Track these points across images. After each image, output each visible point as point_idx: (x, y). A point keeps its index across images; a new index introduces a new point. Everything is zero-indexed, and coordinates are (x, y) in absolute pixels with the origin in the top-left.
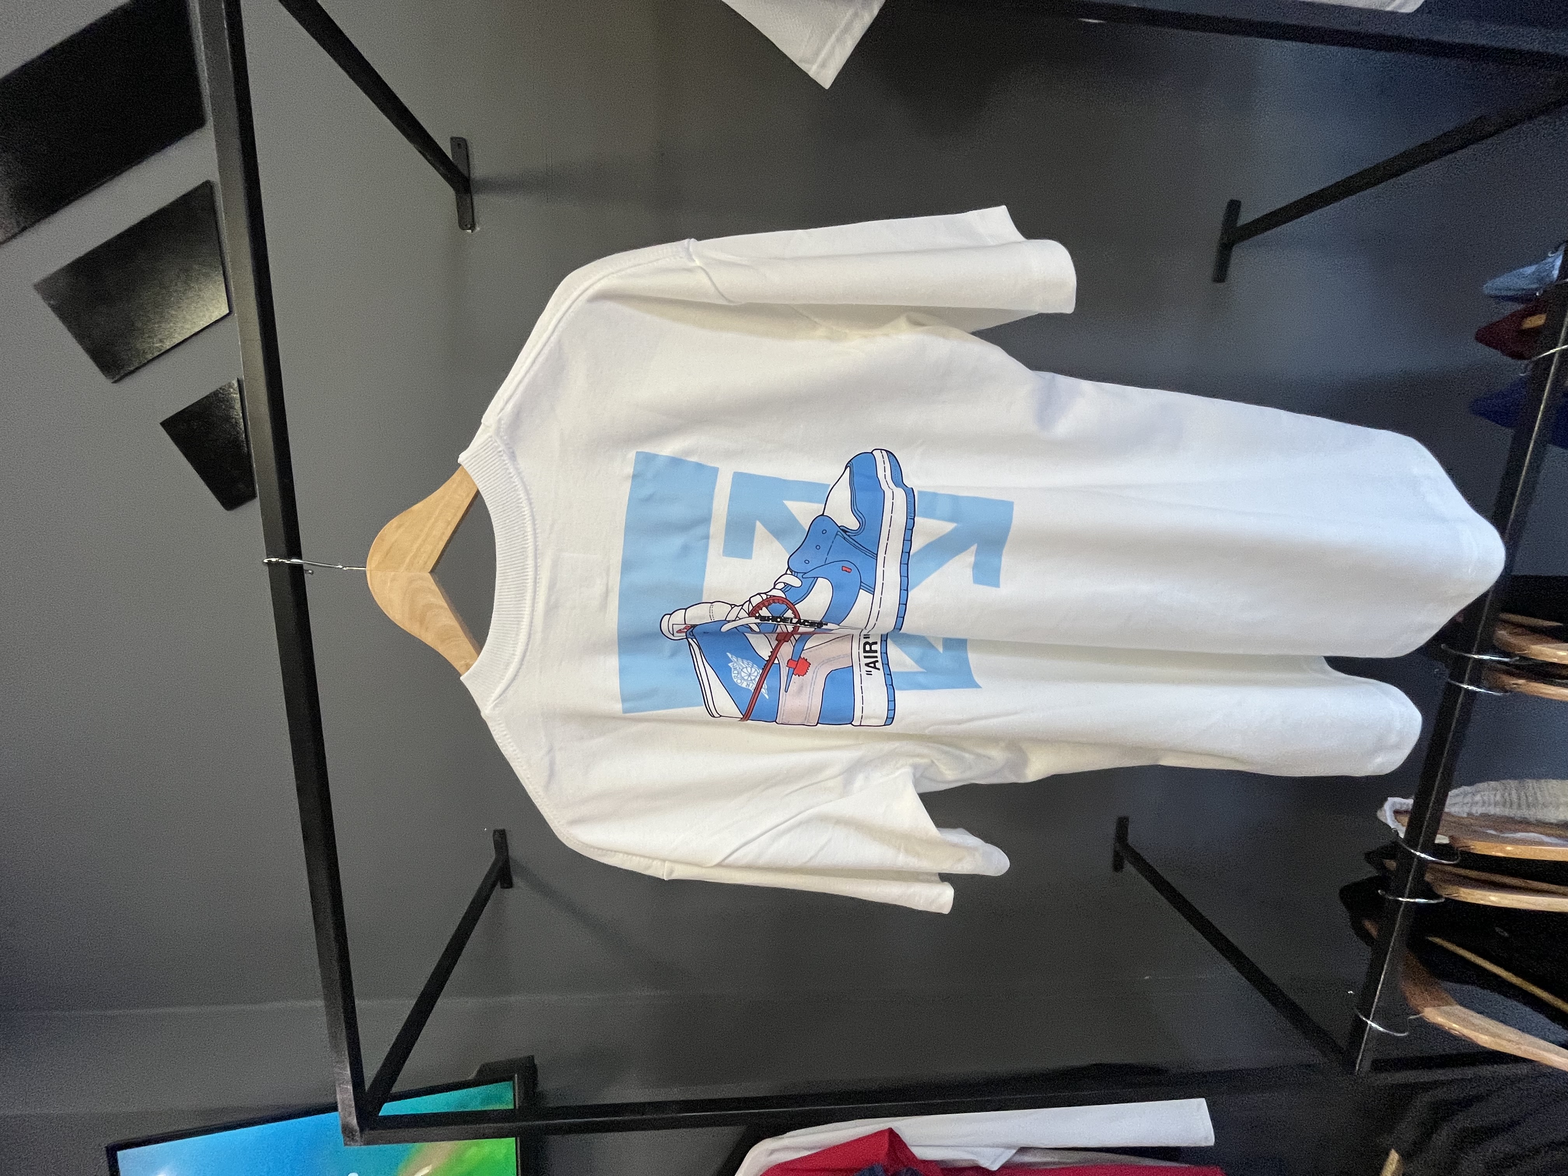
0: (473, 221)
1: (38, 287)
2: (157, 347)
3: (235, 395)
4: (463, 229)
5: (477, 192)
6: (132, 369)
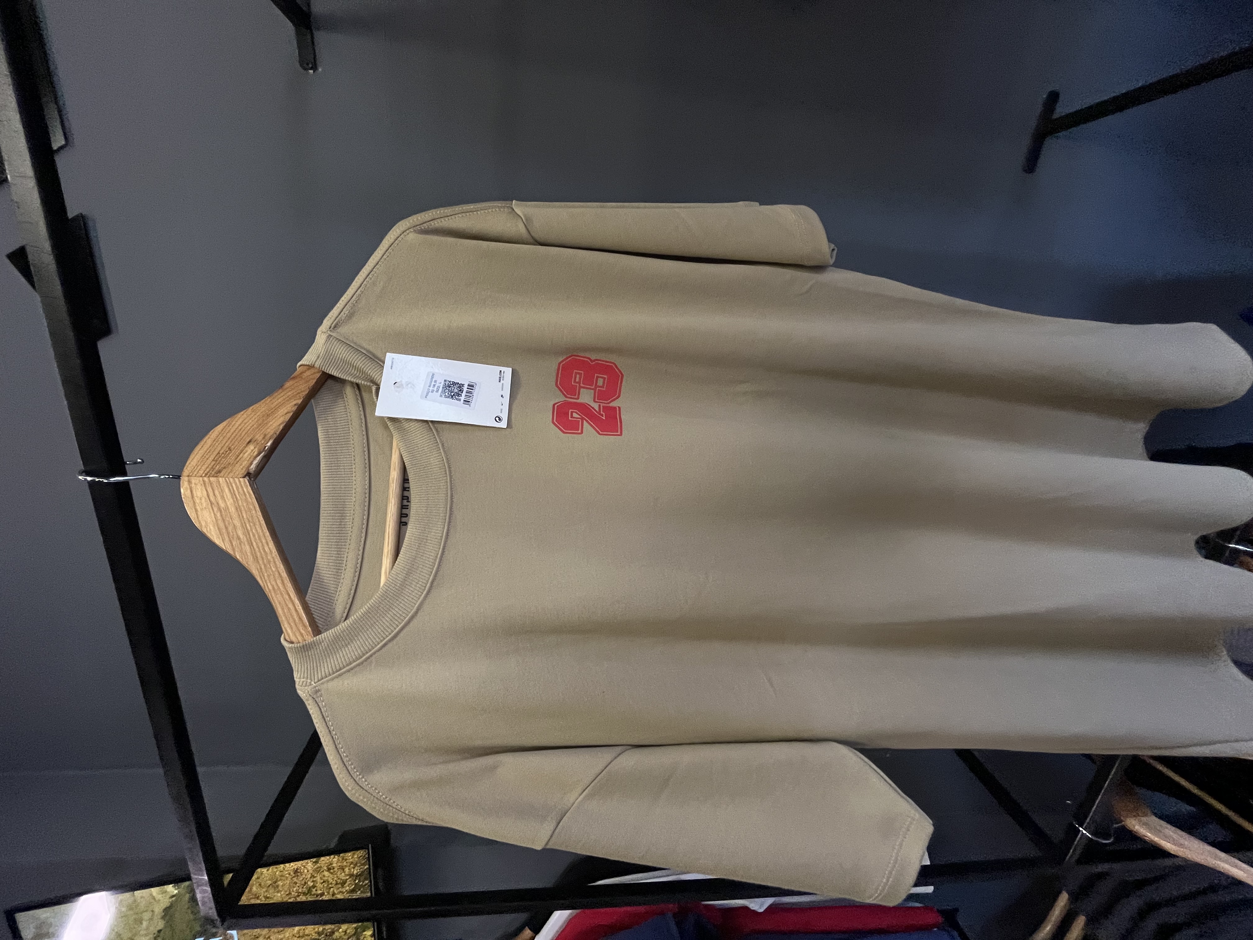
0: (315, 61)
4: (305, 69)
5: (318, 29)
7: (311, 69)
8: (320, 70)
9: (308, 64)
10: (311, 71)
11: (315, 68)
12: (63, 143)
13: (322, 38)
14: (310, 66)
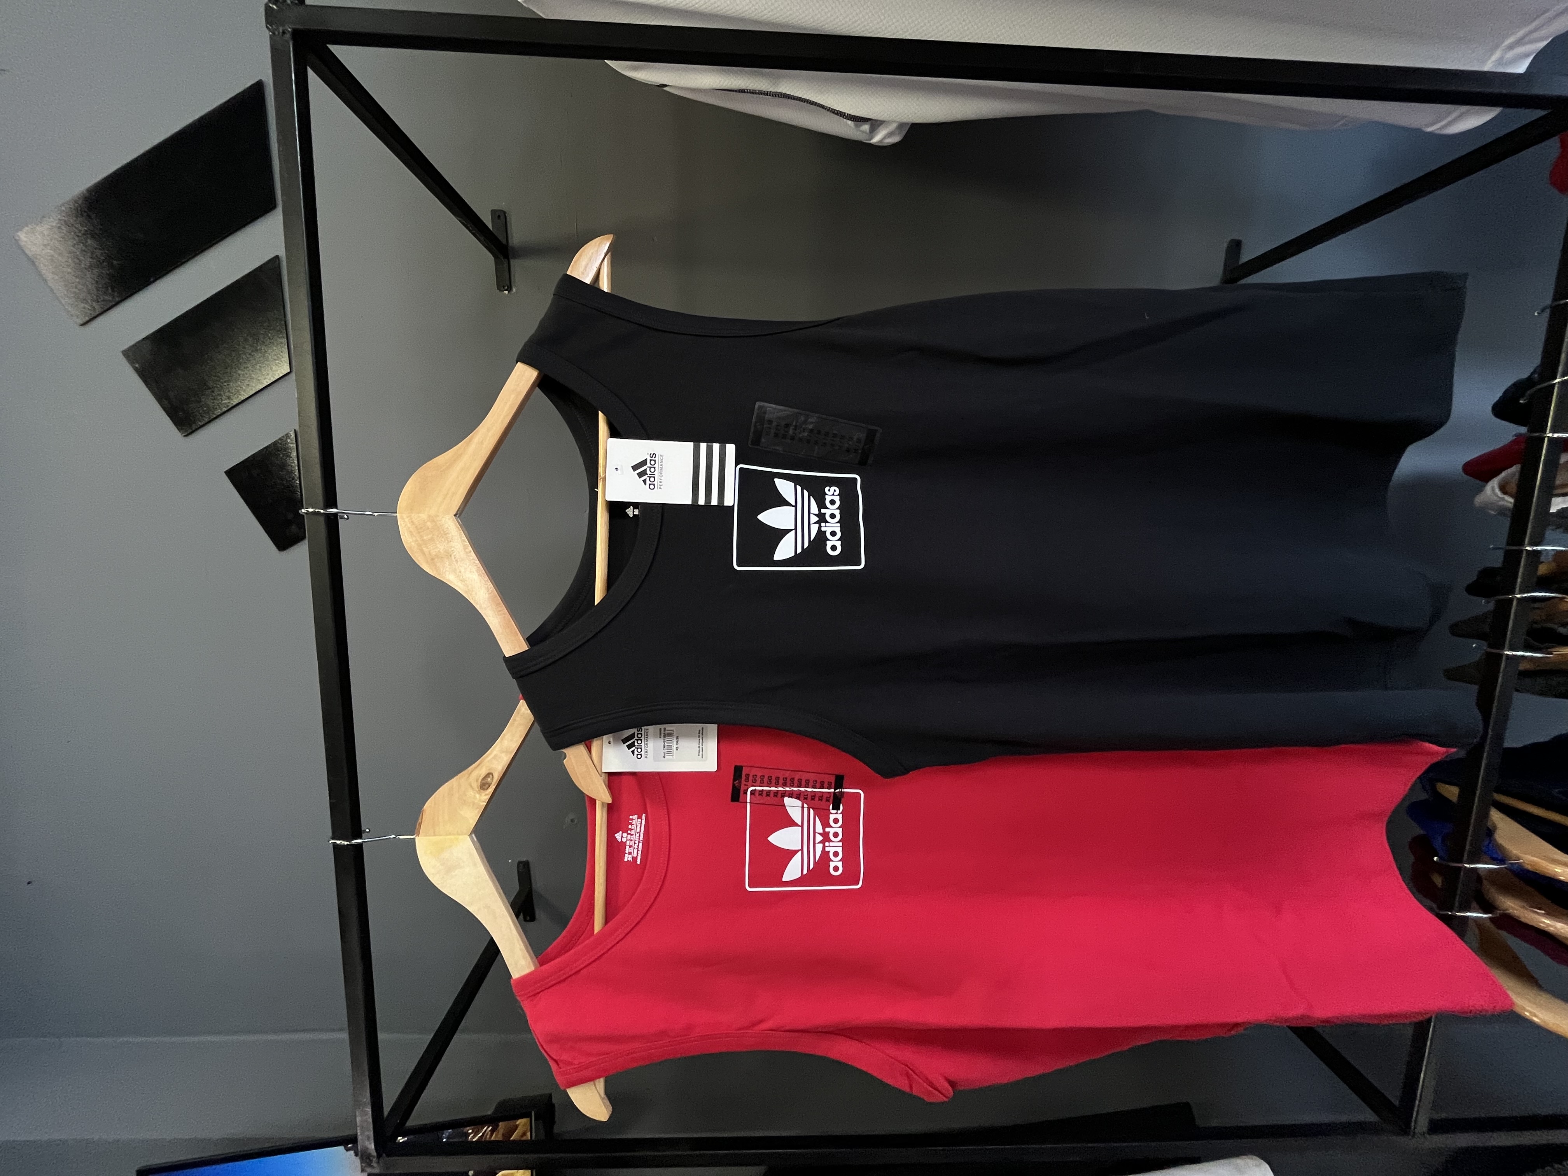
0: (510, 283)
1: (125, 353)
2: (225, 403)
3: (291, 445)
4: (501, 290)
5: (515, 257)
6: (203, 423)
7: (506, 291)
8: (514, 290)
9: (504, 287)
10: (507, 292)
11: (509, 289)
12: (289, 371)
13: (517, 265)
14: (506, 288)
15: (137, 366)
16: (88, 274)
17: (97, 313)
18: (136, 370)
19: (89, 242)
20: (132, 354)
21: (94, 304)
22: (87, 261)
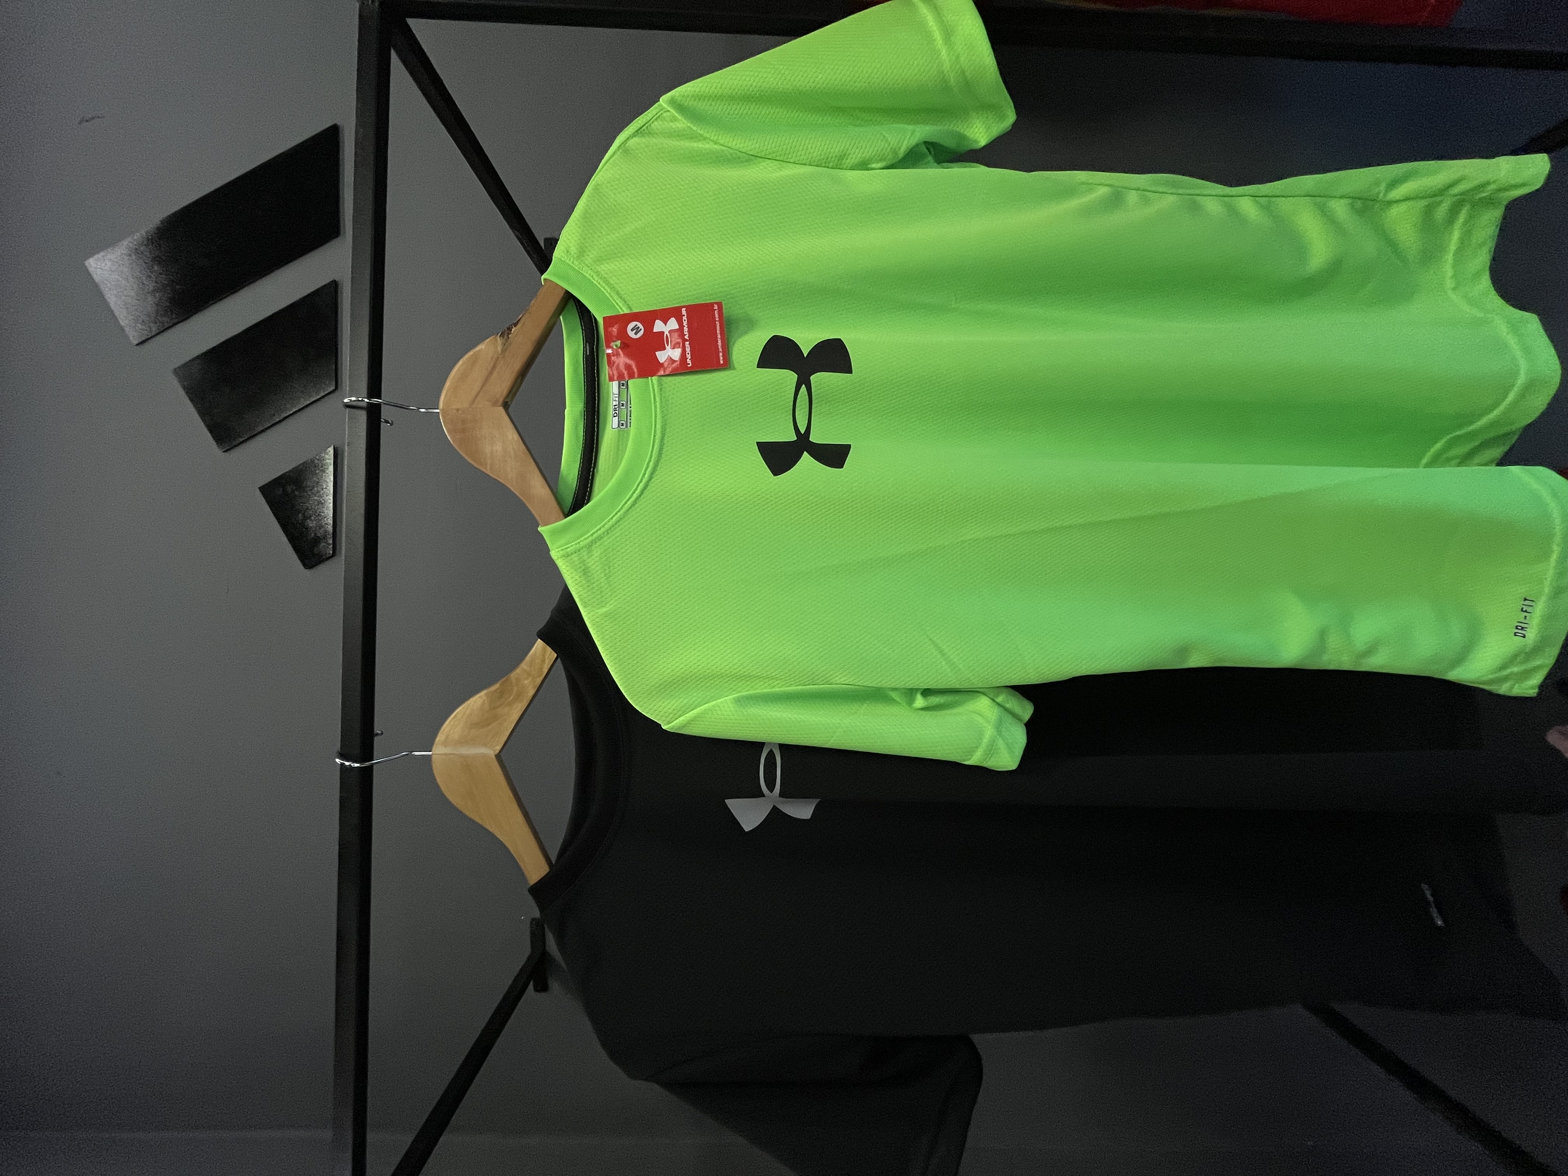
1: (176, 371)
3: (329, 461)
6: (243, 439)
15: (185, 384)
16: (150, 298)
17: (153, 334)
18: (184, 388)
19: (156, 268)
20: (184, 372)
21: (152, 325)
22: (151, 286)
